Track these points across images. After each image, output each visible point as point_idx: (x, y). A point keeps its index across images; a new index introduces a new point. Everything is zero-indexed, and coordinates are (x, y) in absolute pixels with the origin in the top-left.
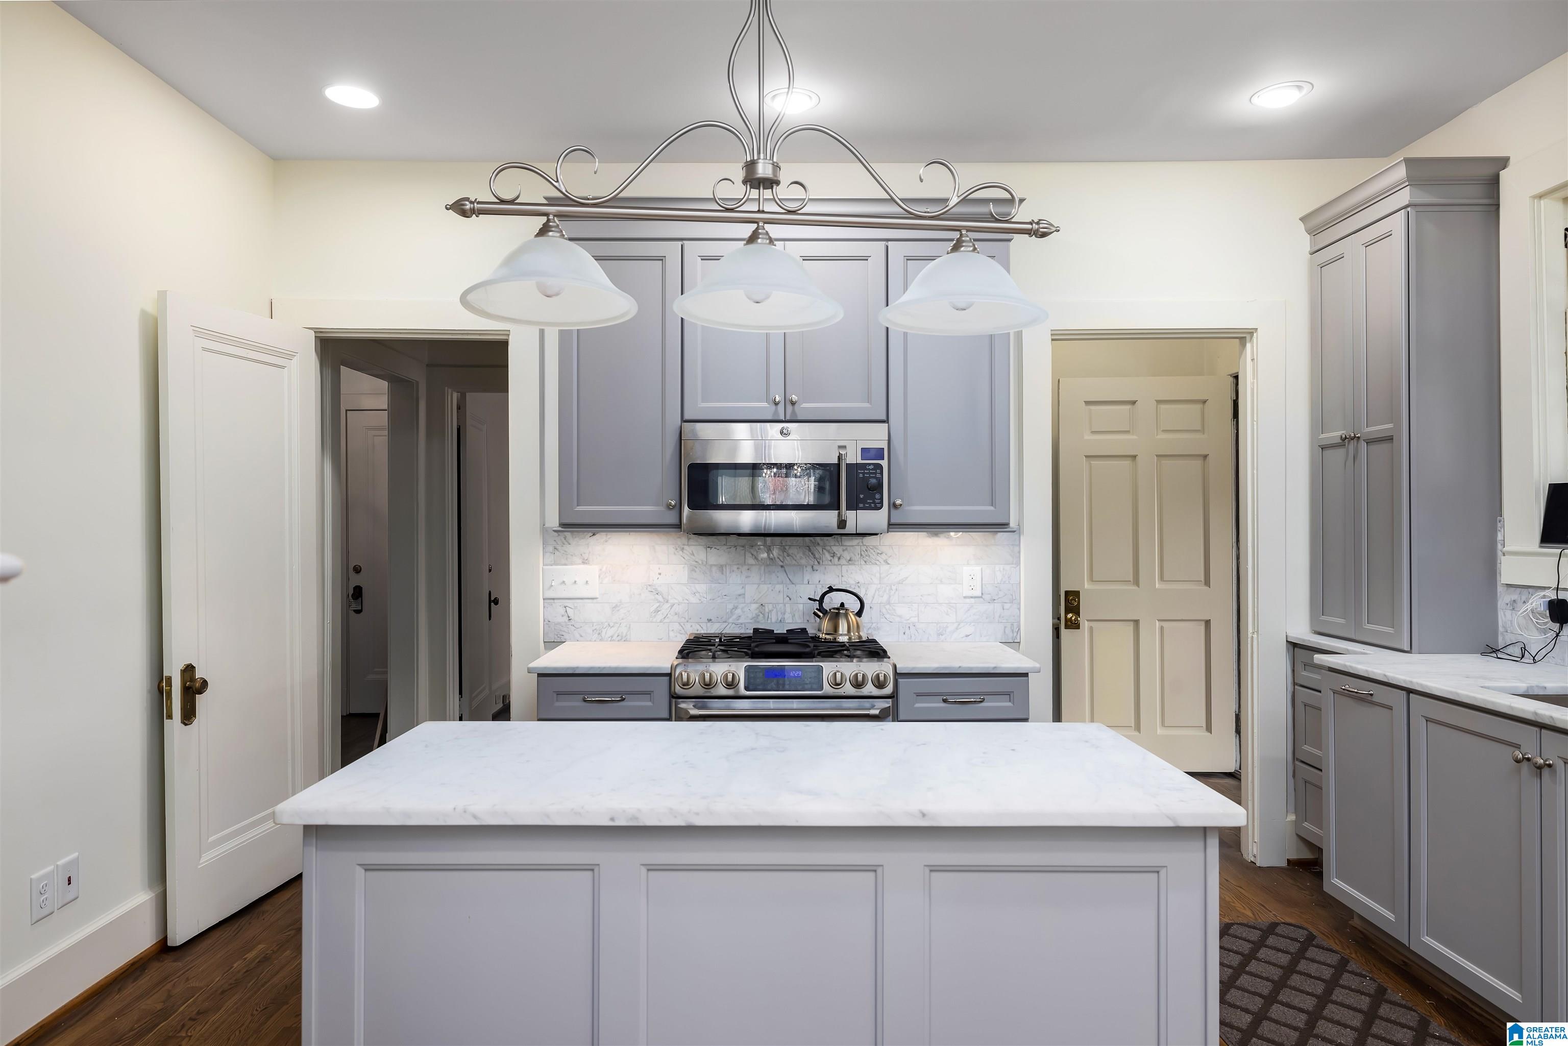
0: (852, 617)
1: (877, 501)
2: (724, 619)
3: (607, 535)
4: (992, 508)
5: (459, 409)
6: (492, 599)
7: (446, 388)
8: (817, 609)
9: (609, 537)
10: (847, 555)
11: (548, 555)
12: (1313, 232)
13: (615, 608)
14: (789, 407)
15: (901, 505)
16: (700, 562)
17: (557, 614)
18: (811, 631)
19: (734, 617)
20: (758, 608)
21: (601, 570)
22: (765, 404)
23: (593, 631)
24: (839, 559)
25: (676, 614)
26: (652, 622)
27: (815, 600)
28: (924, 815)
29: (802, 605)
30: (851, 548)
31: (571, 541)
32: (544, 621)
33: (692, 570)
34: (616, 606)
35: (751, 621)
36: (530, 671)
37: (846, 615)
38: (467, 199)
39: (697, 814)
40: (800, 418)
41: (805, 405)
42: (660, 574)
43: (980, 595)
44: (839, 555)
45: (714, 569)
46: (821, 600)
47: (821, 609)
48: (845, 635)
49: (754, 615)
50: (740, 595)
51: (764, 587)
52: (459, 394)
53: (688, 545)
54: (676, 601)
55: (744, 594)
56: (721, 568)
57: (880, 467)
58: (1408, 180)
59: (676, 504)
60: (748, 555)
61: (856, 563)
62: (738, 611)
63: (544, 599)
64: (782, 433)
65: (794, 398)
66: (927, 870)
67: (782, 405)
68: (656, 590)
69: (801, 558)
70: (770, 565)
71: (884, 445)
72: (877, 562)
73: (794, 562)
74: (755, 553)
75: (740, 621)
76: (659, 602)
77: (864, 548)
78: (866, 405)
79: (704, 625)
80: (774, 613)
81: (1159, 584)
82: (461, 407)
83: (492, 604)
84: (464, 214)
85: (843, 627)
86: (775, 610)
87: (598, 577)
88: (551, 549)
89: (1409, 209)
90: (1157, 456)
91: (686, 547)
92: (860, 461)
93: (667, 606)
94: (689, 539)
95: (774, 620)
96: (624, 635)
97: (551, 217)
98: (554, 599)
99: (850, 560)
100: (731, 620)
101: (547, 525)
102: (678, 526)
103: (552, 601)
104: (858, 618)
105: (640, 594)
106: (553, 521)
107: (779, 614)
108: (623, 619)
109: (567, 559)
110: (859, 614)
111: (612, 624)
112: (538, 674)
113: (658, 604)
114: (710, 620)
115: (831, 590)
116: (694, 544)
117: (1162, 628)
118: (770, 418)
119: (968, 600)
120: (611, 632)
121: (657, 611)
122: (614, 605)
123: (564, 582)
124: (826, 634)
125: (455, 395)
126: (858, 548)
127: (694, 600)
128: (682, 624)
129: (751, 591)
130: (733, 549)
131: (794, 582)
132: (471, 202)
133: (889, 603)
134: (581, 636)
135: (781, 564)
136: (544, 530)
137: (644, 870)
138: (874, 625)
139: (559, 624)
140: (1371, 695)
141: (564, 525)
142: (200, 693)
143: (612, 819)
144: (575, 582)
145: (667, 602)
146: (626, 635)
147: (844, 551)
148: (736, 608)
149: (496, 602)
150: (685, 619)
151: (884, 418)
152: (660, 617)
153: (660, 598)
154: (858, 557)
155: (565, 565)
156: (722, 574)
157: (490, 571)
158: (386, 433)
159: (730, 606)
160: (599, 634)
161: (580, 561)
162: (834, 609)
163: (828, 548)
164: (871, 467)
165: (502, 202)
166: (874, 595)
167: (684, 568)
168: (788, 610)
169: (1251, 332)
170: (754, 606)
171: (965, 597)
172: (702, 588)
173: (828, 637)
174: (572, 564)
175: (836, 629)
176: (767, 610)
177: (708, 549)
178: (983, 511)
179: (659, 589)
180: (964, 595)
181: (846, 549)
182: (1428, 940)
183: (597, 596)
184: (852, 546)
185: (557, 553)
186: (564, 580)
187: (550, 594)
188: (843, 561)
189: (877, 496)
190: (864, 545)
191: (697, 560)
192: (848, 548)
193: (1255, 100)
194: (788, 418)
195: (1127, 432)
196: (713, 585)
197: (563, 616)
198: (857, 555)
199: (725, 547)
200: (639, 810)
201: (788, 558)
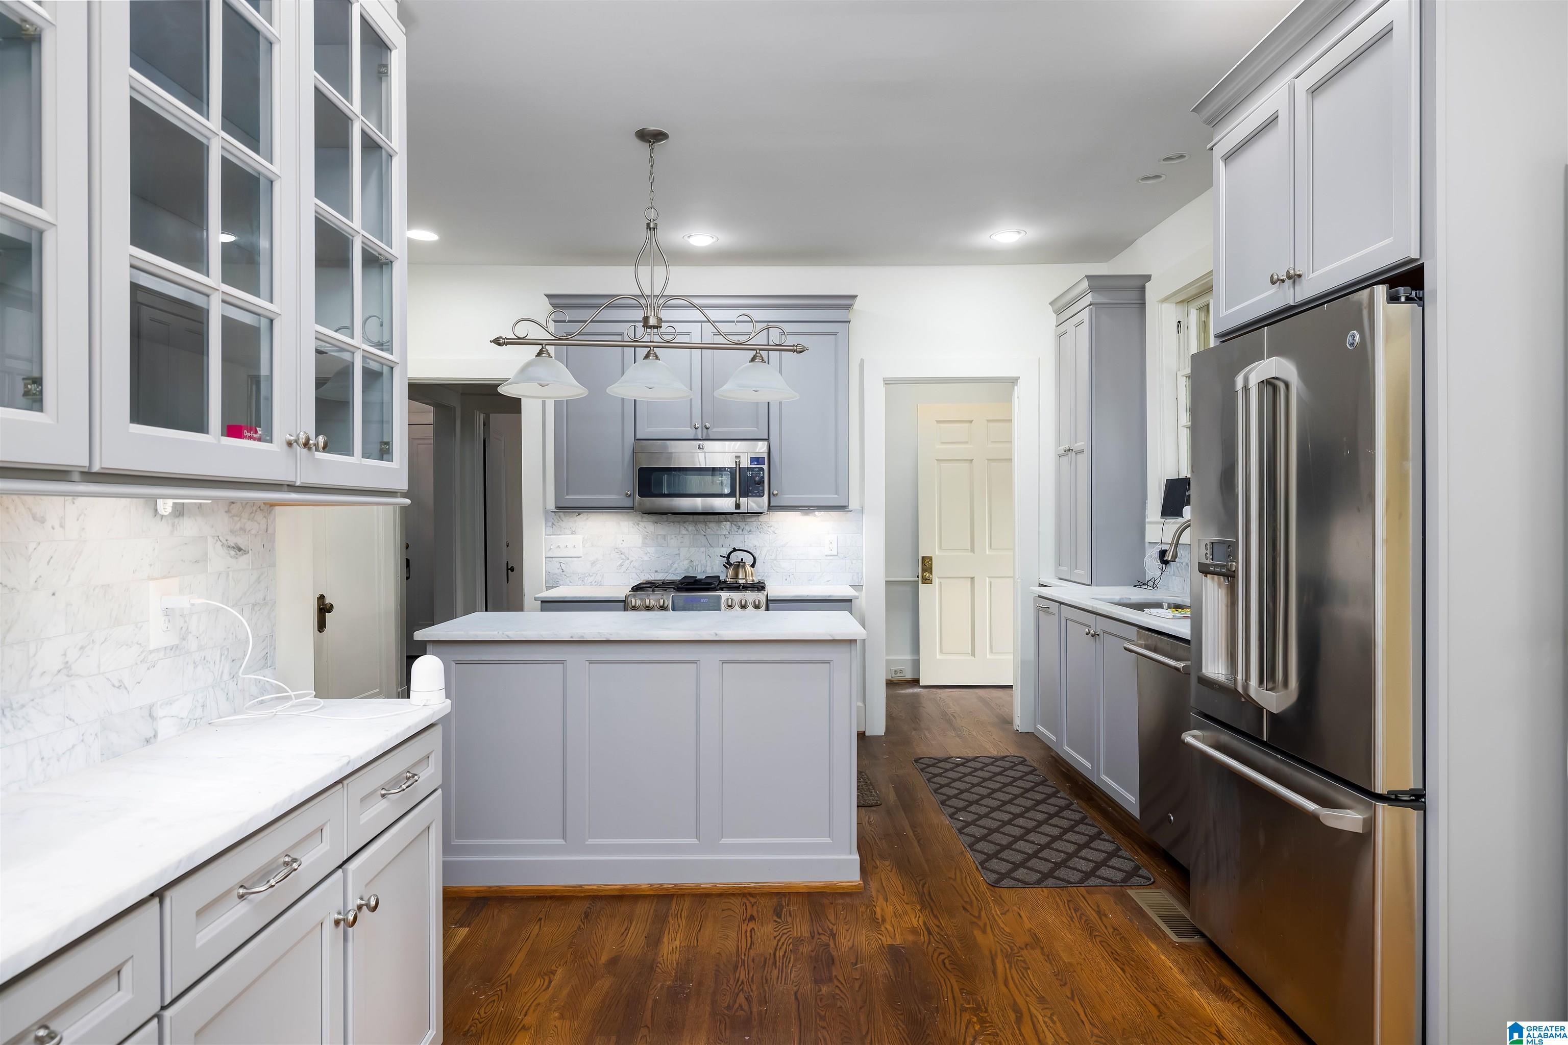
0: (748, 568)
1: (761, 492)
2: (666, 571)
3: (587, 515)
4: (836, 496)
5: (485, 425)
6: (509, 567)
7: (475, 411)
8: (725, 563)
9: (589, 516)
10: (747, 528)
11: (548, 528)
12: (1058, 312)
13: (593, 563)
14: (705, 430)
15: (777, 494)
16: (650, 533)
17: (554, 567)
18: (722, 578)
19: (673, 569)
20: (689, 563)
21: (583, 538)
22: (689, 429)
23: (579, 578)
24: (743, 530)
25: (634, 567)
26: (618, 573)
27: (724, 557)
28: (716, 635)
29: (718, 561)
30: (751, 523)
31: (564, 519)
32: (546, 572)
33: (645, 538)
34: (594, 562)
35: (684, 572)
36: (536, 599)
37: (744, 567)
38: (501, 337)
39: (611, 634)
40: (711, 438)
41: (715, 430)
42: (623, 541)
43: (836, 554)
44: (742, 528)
45: (659, 537)
46: (728, 557)
47: (728, 563)
48: (743, 579)
49: (686, 568)
50: (676, 555)
51: (693, 550)
52: (485, 415)
53: (642, 521)
54: (634, 559)
55: (680, 554)
56: (664, 537)
57: (763, 470)
58: (1090, 288)
59: (631, 494)
60: (682, 528)
61: (754, 533)
62: (676, 565)
63: (546, 558)
64: (699, 448)
65: (708, 425)
66: (721, 662)
67: (700, 429)
68: (621, 551)
69: (717, 530)
70: (696, 534)
71: (766, 456)
72: (768, 533)
73: (712, 533)
74: (686, 527)
75: (677, 572)
76: (623, 559)
77: (759, 523)
78: (755, 429)
79: (653, 575)
80: (699, 566)
81: (989, 551)
82: (486, 424)
83: (509, 571)
84: (499, 344)
85: (741, 575)
86: (700, 565)
87: (581, 542)
88: (550, 524)
89: (1091, 306)
90: (987, 459)
91: (641, 523)
92: (749, 466)
93: (628, 562)
94: (642, 517)
95: (699, 571)
96: (599, 581)
97: (544, 346)
98: (552, 558)
99: (750, 531)
100: (670, 571)
101: (547, 509)
102: (632, 508)
103: (551, 559)
104: (752, 568)
105: (610, 554)
106: (551, 506)
107: (703, 567)
108: (598, 571)
109: (561, 531)
110: (753, 566)
111: (591, 574)
112: (541, 601)
113: (622, 561)
114: (656, 571)
115: (735, 550)
116: (645, 520)
117: (991, 583)
118: (692, 438)
119: (829, 558)
120: (590, 579)
121: (621, 565)
122: (592, 561)
123: (559, 546)
124: (731, 579)
125: (482, 416)
126: (755, 523)
127: (646, 558)
128: (638, 574)
129: (684, 552)
130: (672, 524)
131: (712, 545)
132: (503, 339)
133: (776, 560)
134: (571, 582)
135: (704, 534)
136: (546, 512)
137: (587, 663)
138: (766, 574)
139: (556, 574)
140: (1049, 608)
141: (557, 508)
142: (329, 612)
143: (572, 637)
144: (567, 546)
145: (628, 559)
146: (601, 582)
147: (745, 525)
148: (674, 563)
149: (512, 569)
150: (640, 570)
151: (766, 438)
152: (623, 569)
153: (623, 556)
154: (755, 529)
155: (560, 535)
156: (665, 540)
157: (508, 546)
158: (432, 442)
159: (671, 562)
160: (583, 580)
161: (570, 532)
162: (736, 562)
163: (735, 523)
164: (757, 469)
165: (519, 338)
166: (766, 554)
167: (639, 536)
168: (709, 564)
169: (1017, 379)
170: (687, 562)
171: (826, 556)
172: (651, 550)
173: (732, 580)
174: (565, 534)
175: (737, 575)
176: (694, 564)
177: (656, 524)
178: (831, 498)
179: (623, 551)
180: (826, 554)
181: (747, 524)
182: (1067, 748)
183: (581, 555)
184: (752, 522)
185: (554, 527)
186: (560, 544)
187: (550, 554)
188: (745, 532)
189: (761, 488)
190: (759, 521)
191: (648, 531)
192: (749, 523)
193: (994, 237)
194: (704, 438)
195: (967, 443)
196: (658, 548)
197: (558, 569)
198: (754, 527)
199: (667, 523)
200: (584, 633)
201: (708, 530)
